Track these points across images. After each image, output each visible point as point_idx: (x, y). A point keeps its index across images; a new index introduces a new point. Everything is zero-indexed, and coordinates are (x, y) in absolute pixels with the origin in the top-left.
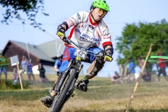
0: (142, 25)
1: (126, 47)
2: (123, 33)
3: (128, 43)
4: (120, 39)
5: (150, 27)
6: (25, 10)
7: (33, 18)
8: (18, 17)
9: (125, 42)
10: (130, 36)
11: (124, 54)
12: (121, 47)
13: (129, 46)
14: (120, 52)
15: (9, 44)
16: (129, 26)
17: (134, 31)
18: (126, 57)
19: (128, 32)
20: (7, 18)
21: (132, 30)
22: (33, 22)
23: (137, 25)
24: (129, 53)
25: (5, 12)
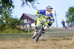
2: (68, 10)
3: (70, 14)
4: (67, 13)
6: (30, 2)
7: (33, 5)
8: (27, 4)
10: (71, 11)
11: (69, 18)
12: (68, 16)
13: (71, 16)
14: (67, 18)
15: (24, 14)
16: (71, 8)
17: (73, 9)
18: (70, 20)
19: (70, 10)
20: (23, 5)
21: (72, 9)
22: (33, 6)
24: (71, 18)
25: (22, 2)
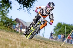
0: (64, 24)
1: (57, 30)
2: (57, 25)
3: (58, 29)
4: (55, 27)
5: (67, 25)
6: (27, 7)
7: (29, 11)
8: (24, 9)
9: (57, 28)
10: (59, 27)
11: (55, 32)
12: (55, 30)
13: (58, 30)
14: (54, 31)
16: (59, 23)
17: (61, 25)
18: (56, 34)
19: (59, 25)
20: (20, 9)
21: (60, 25)
22: (28, 12)
23: (62, 23)
24: (57, 32)
25: (20, 6)
